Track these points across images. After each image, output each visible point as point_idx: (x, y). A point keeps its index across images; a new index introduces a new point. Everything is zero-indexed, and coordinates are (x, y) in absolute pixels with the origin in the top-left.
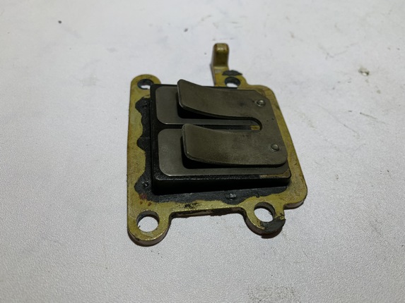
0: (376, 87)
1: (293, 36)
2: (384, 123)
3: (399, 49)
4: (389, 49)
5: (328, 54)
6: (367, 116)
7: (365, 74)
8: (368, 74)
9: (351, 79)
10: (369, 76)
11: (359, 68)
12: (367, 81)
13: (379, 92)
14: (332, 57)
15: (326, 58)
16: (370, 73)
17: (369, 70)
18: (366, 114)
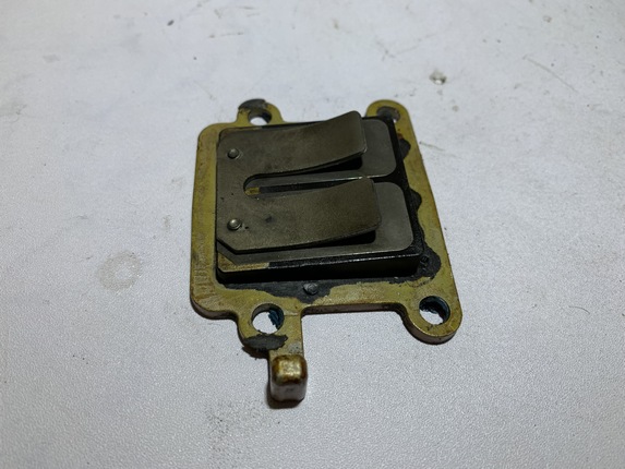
0: (453, 101)
1: (336, 26)
2: (454, 156)
3: (499, 41)
4: (485, 41)
5: (387, 52)
6: (430, 146)
7: (439, 82)
8: (443, 81)
9: (415, 89)
10: (445, 84)
11: (431, 72)
12: (440, 93)
13: (455, 109)
14: (392, 56)
15: (383, 59)
16: (448, 80)
17: (447, 74)
18: (429, 143)
